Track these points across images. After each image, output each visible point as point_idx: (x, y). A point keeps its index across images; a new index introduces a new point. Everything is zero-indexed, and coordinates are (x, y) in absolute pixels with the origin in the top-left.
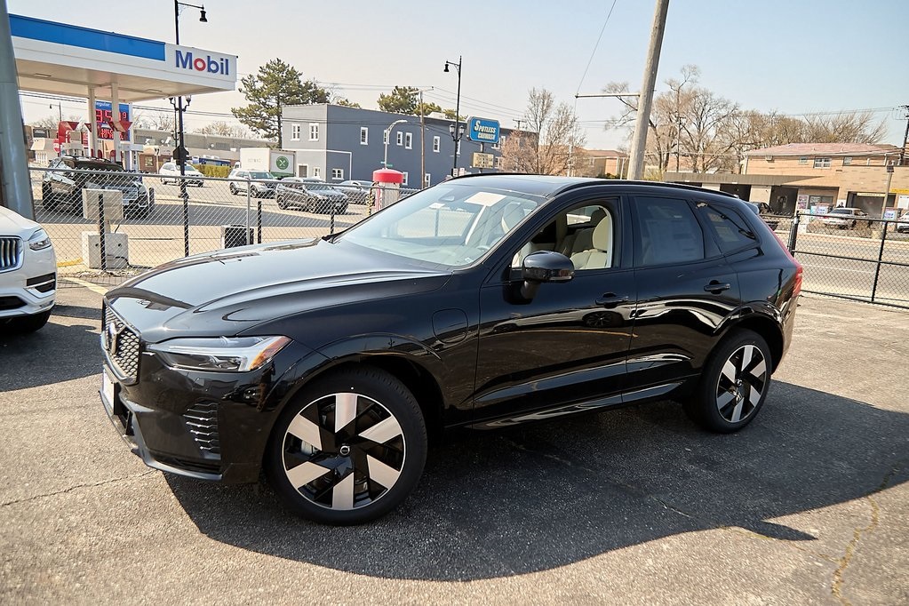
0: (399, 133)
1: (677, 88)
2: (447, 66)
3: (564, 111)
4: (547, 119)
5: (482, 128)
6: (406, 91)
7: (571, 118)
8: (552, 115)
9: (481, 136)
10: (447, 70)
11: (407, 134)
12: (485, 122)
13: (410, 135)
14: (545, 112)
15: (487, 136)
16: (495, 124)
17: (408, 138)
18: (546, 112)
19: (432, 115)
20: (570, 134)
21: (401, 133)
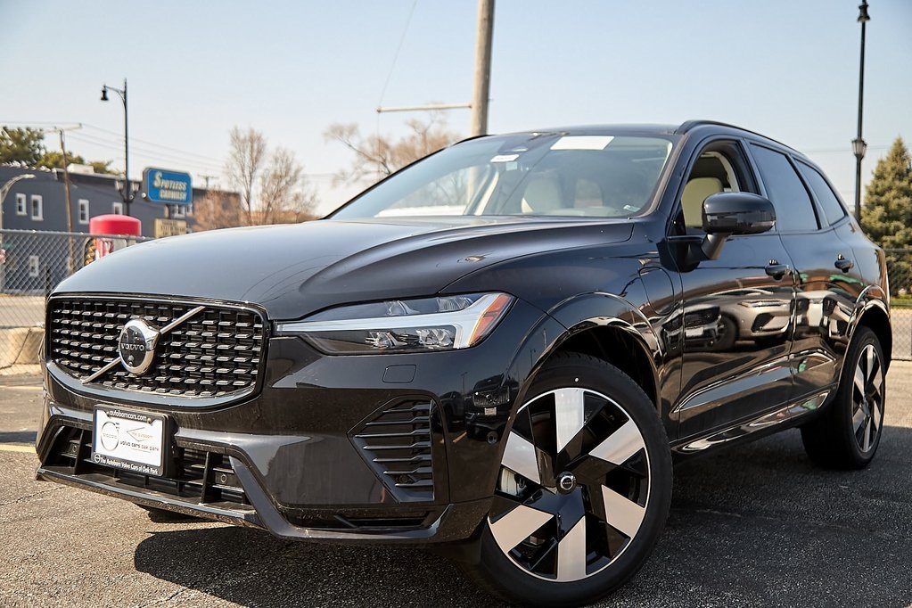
0: (19, 195)
1: (421, 130)
2: (104, 92)
3: (283, 159)
4: (259, 172)
5: (166, 183)
6: (21, 133)
7: (294, 167)
8: (267, 166)
9: (164, 195)
10: (105, 98)
11: (34, 197)
12: (169, 175)
13: (38, 198)
14: (255, 161)
15: (174, 195)
16: (185, 177)
17: (36, 203)
18: (257, 160)
19: (72, 168)
20: (296, 189)
21: (22, 196)
